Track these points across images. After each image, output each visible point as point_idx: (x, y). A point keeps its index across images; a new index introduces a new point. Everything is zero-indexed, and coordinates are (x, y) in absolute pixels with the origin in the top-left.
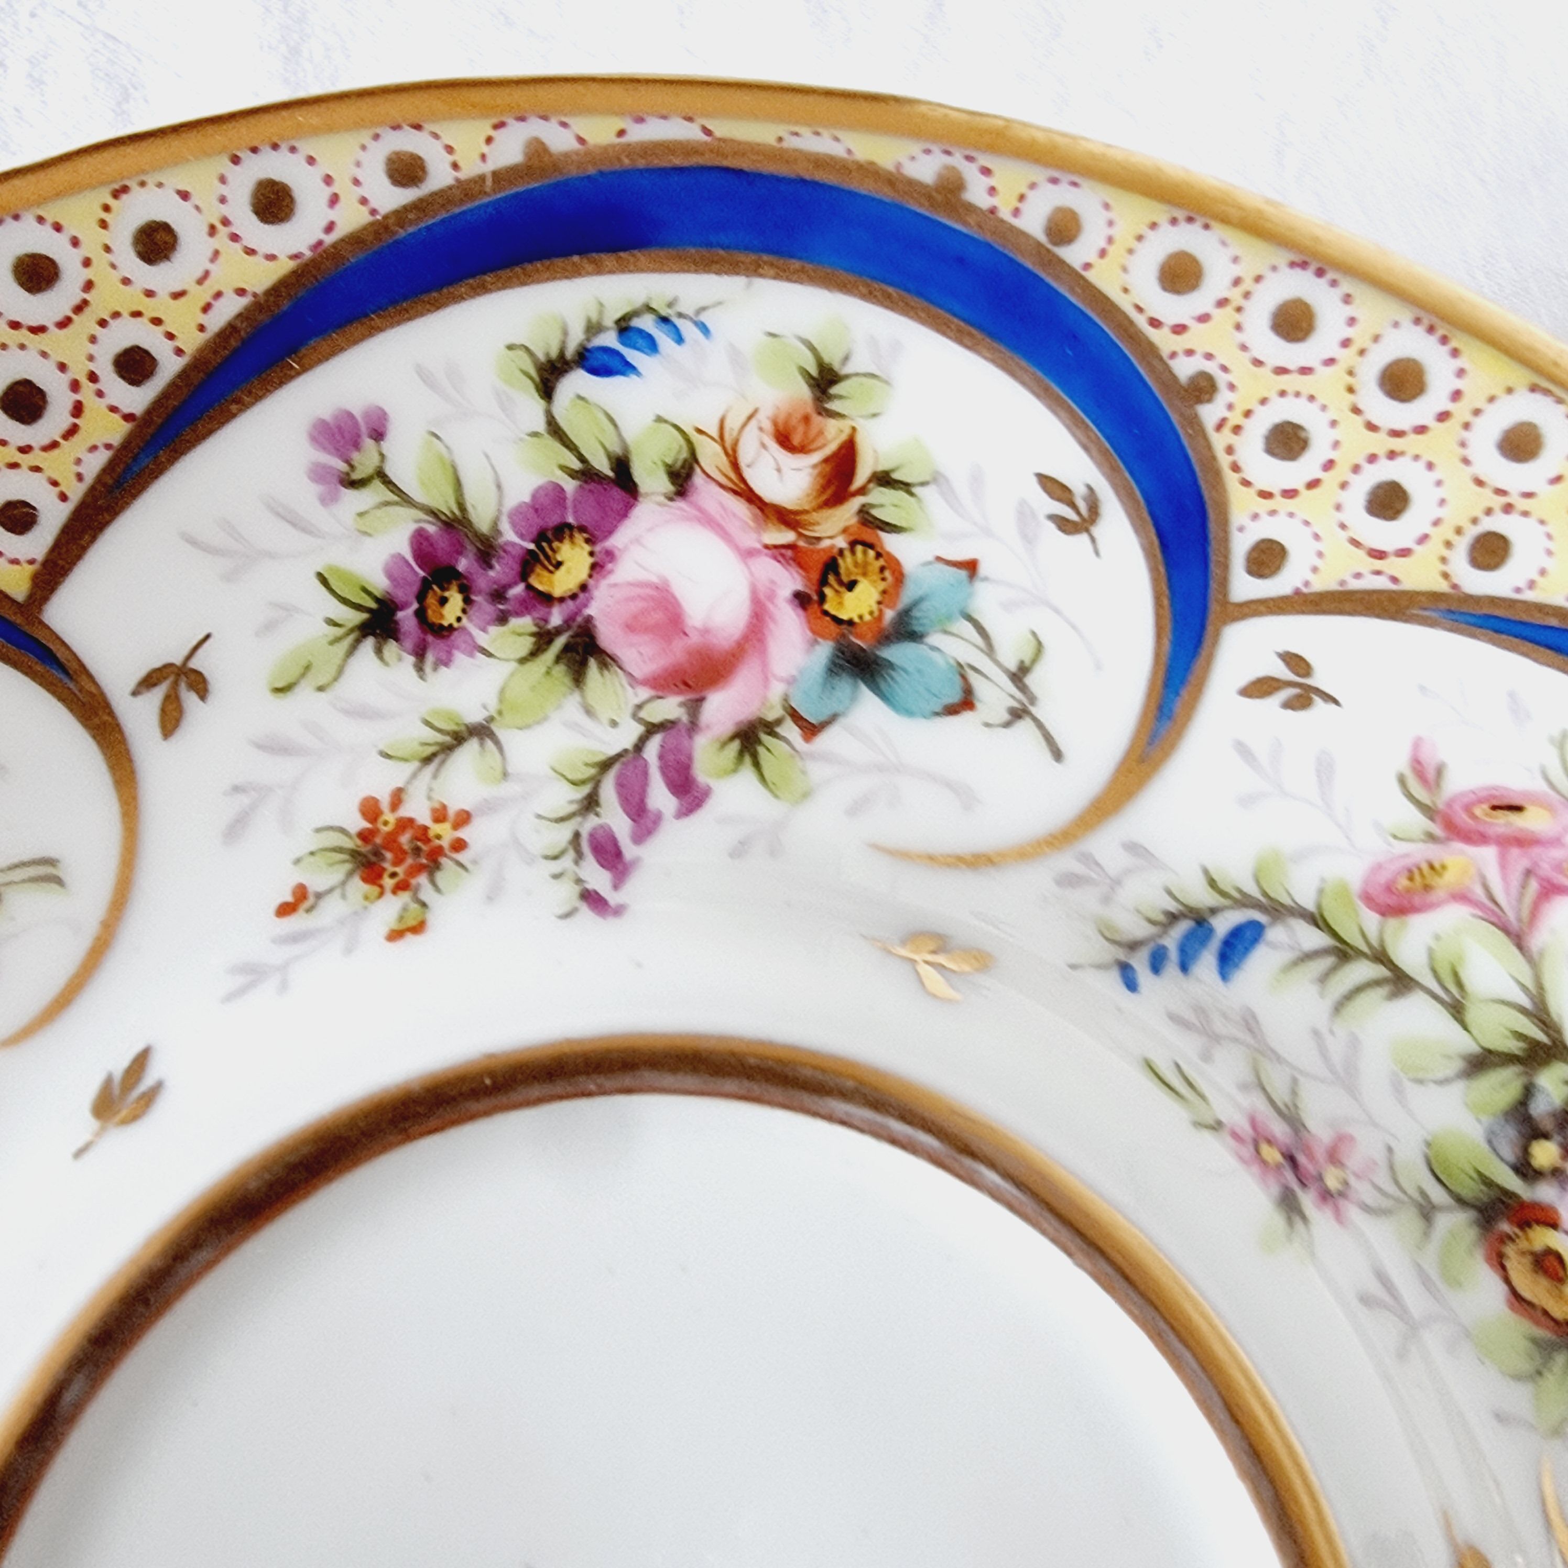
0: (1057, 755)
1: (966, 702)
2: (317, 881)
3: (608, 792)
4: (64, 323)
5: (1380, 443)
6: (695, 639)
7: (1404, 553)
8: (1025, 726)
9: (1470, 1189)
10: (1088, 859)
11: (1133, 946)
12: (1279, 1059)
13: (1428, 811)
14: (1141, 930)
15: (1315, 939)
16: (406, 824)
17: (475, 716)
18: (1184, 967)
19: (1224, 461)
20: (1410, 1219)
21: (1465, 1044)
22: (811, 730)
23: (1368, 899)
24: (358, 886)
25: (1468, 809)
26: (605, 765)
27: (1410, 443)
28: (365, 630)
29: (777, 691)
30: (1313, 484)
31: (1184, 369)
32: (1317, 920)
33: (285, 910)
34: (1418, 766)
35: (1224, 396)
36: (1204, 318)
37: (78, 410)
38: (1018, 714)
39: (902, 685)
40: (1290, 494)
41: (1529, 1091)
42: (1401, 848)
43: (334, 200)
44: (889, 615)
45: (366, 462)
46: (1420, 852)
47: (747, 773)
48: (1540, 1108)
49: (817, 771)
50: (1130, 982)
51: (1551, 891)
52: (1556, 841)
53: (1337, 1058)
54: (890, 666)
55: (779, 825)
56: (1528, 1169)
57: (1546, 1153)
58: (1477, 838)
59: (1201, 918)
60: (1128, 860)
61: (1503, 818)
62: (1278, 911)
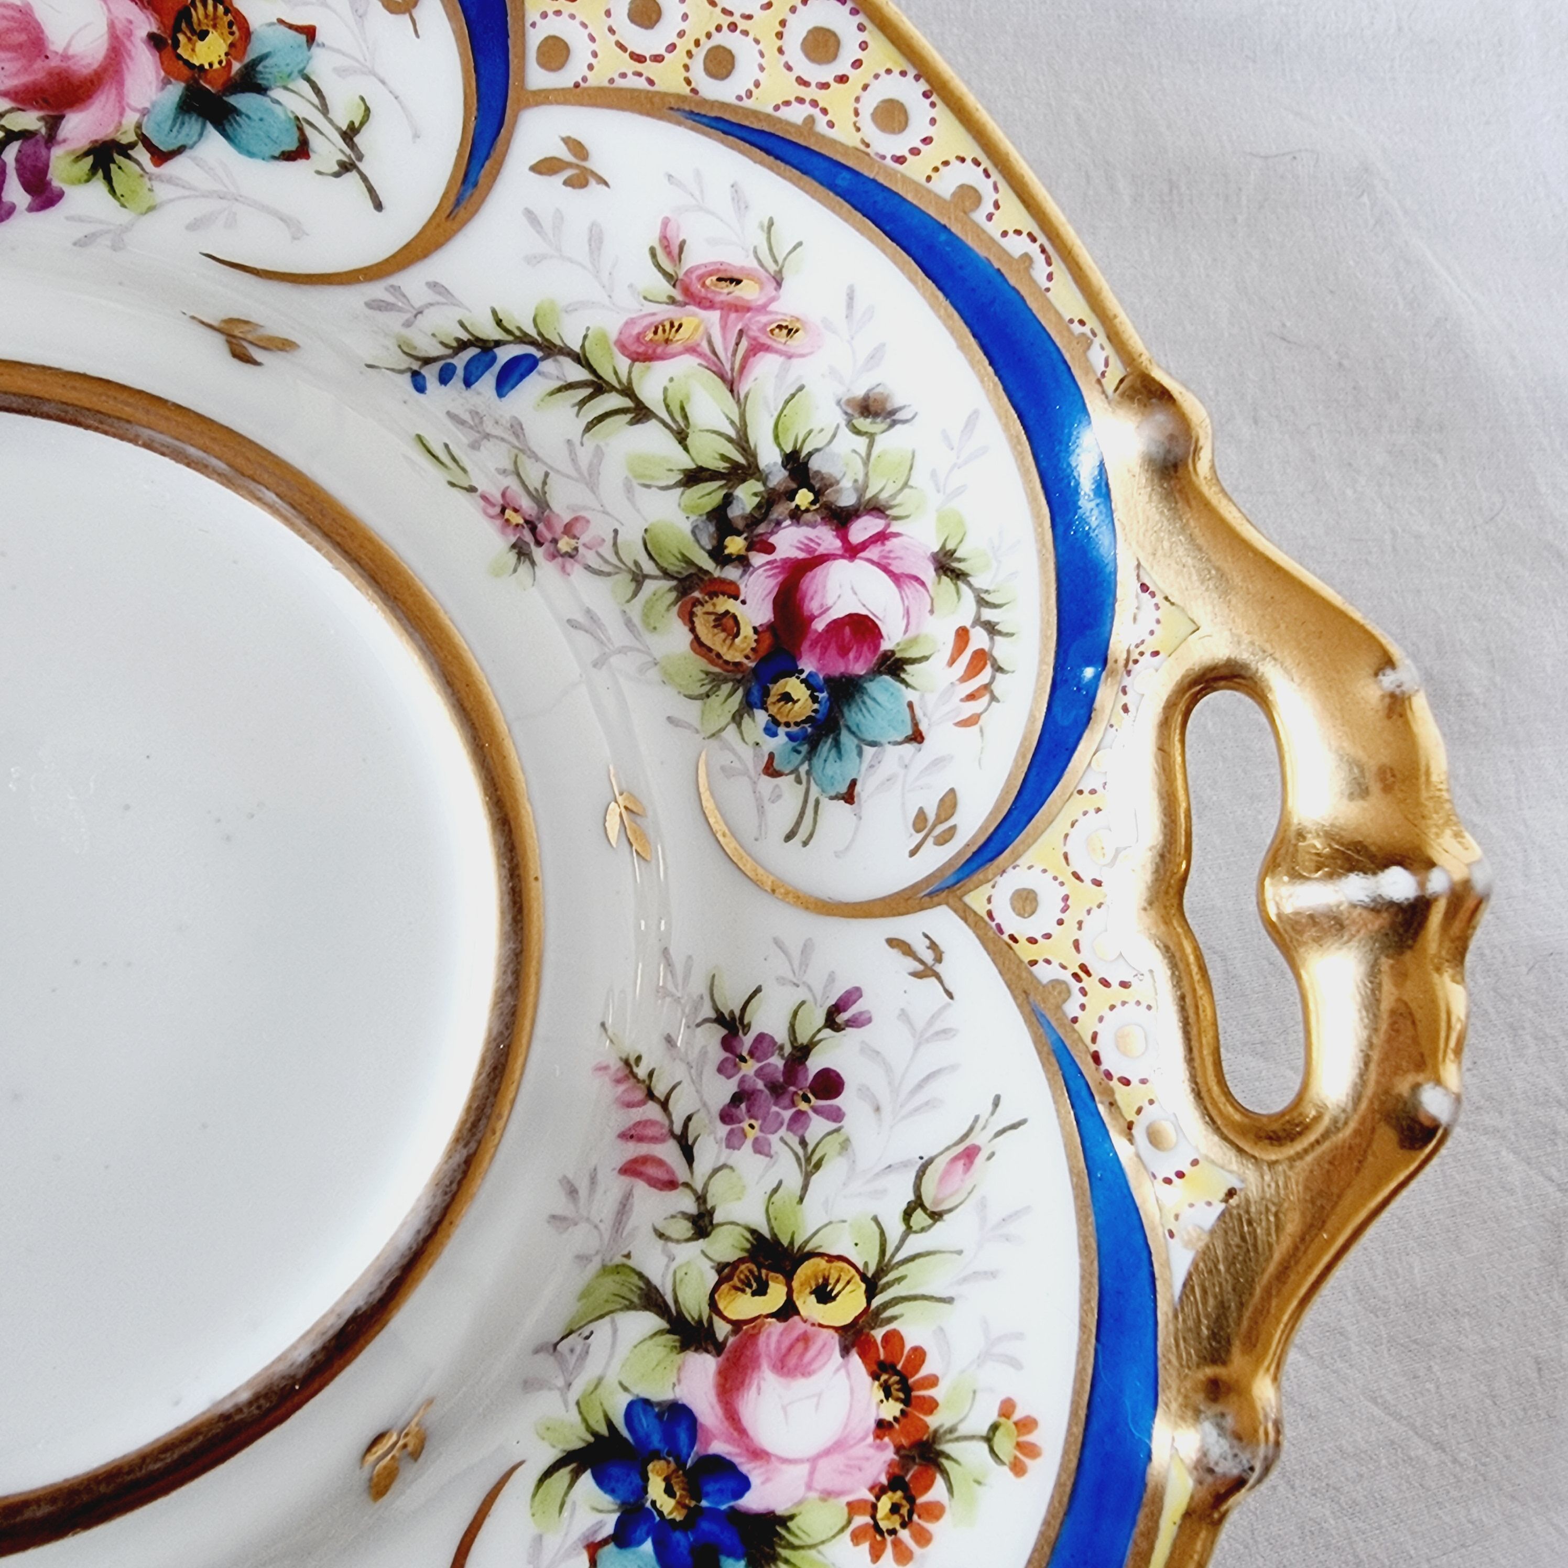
0: (379, 206)
1: (301, 151)
6: (54, 63)
7: (658, 59)
8: (350, 176)
9: (674, 565)
10: (395, 289)
11: (427, 361)
12: (537, 459)
13: (670, 279)
14: (435, 350)
15: (578, 373)
18: (468, 383)
20: (624, 582)
21: (685, 461)
22: (161, 157)
23: (623, 347)
25: (702, 278)
29: (131, 118)
32: (581, 359)
34: (665, 240)
38: (346, 167)
39: (246, 130)
41: (728, 500)
42: (650, 308)
44: (236, 66)
46: (666, 312)
47: (98, 186)
48: (735, 512)
49: (163, 192)
50: (420, 386)
51: (757, 348)
52: (763, 309)
53: (584, 463)
54: (235, 111)
55: (126, 229)
56: (719, 555)
57: (735, 545)
58: (707, 304)
59: (487, 347)
60: (430, 296)
61: (726, 288)
62: (551, 349)
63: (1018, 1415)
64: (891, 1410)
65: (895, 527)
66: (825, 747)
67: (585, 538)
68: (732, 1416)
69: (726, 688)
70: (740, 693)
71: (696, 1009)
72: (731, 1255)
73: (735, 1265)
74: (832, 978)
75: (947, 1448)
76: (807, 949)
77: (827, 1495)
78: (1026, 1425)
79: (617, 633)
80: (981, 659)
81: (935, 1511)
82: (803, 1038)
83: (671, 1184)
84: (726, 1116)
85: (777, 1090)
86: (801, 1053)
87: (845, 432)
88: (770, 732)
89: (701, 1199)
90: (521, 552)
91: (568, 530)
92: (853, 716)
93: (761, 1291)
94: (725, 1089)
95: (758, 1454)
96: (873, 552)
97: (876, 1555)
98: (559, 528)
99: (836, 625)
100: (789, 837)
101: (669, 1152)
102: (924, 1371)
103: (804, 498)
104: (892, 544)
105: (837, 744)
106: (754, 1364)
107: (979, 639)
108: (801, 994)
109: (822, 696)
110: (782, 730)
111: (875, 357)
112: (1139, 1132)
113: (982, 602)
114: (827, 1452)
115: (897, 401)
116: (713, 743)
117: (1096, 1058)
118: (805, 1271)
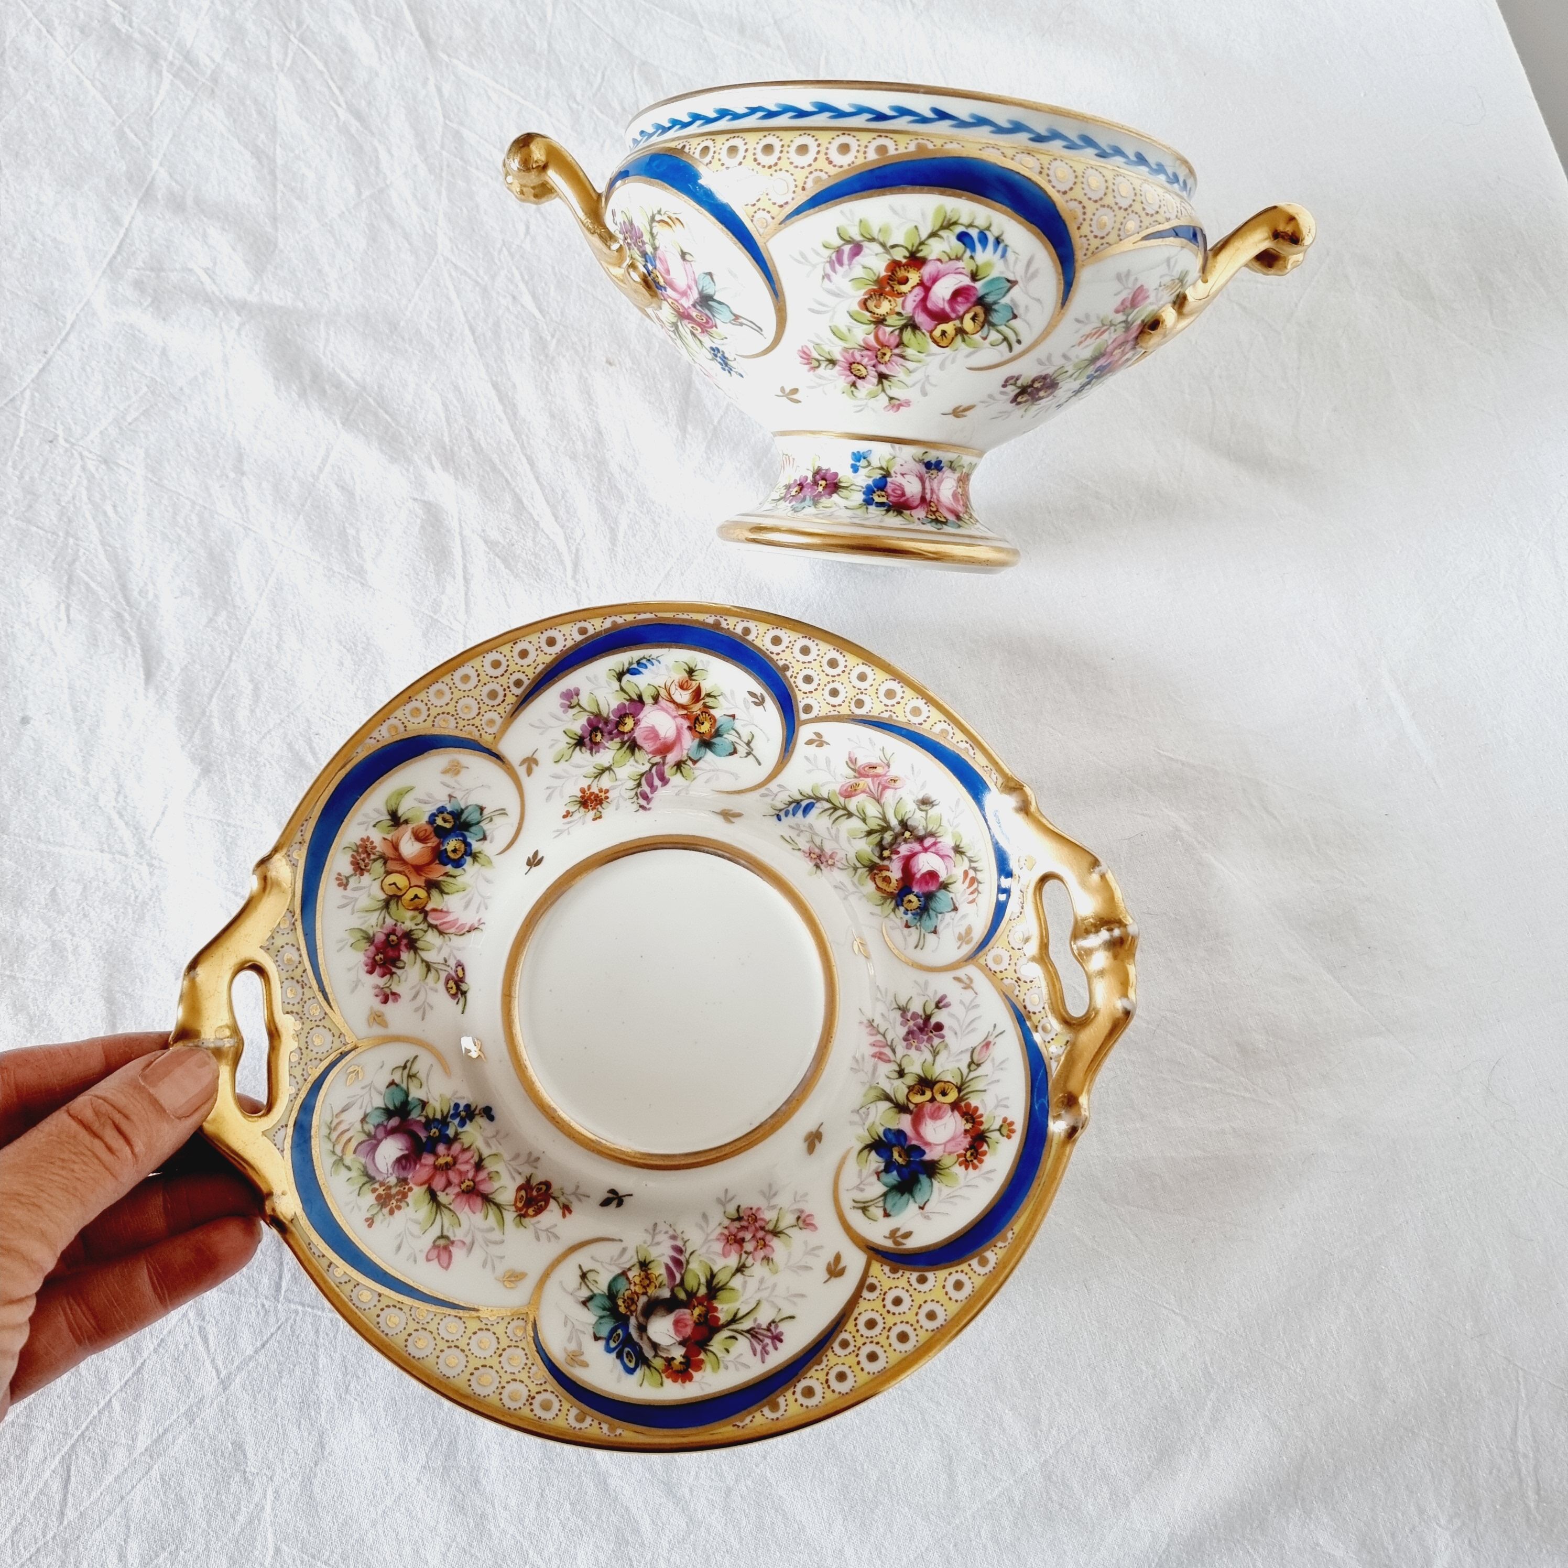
0: (760, 764)
1: (735, 752)
2: (572, 809)
3: (643, 782)
4: (502, 675)
5: (830, 679)
6: (662, 741)
7: (840, 705)
8: (751, 757)
9: (867, 863)
10: (768, 789)
11: (780, 810)
12: (817, 835)
13: (853, 770)
14: (783, 806)
15: (828, 805)
16: (592, 794)
17: (607, 765)
18: (794, 815)
19: (794, 685)
20: (851, 871)
21: (866, 828)
22: (695, 762)
23: (841, 794)
24: (582, 809)
25: (864, 768)
26: (642, 775)
27: (837, 678)
28: (576, 745)
29: (685, 752)
30: (816, 690)
31: (781, 663)
32: (828, 801)
33: (564, 817)
34: (851, 758)
35: (791, 669)
36: (784, 651)
37: (505, 695)
38: (748, 754)
39: (718, 748)
40: (811, 692)
41: (882, 839)
42: (848, 780)
43: (566, 640)
44: (713, 730)
45: (574, 701)
46: (853, 781)
47: (679, 774)
48: (885, 842)
49: (697, 772)
50: (779, 819)
51: (885, 788)
52: (885, 775)
53: (833, 835)
54: (714, 744)
55: (688, 787)
56: (882, 857)
57: (886, 853)
58: (867, 776)
59: (798, 802)
60: (778, 789)
61: (872, 770)
62: (818, 799)
63: (1009, 1121)
64: (969, 1126)
65: (939, 840)
66: (925, 916)
67: (837, 859)
68: (918, 1133)
69: (889, 901)
70: (894, 902)
71: (891, 1005)
72: (912, 1083)
73: (913, 1086)
74: (936, 992)
75: (988, 1134)
76: (926, 983)
77: (950, 1153)
78: (1012, 1124)
79: (850, 888)
80: (973, 880)
81: (984, 1153)
82: (928, 1012)
83: (889, 1061)
84: (905, 1039)
85: (921, 1030)
86: (928, 1018)
87: (917, 811)
88: (906, 913)
89: (900, 1065)
90: (817, 866)
91: (831, 857)
92: (933, 904)
93: (923, 1093)
94: (903, 1031)
95: (928, 1144)
96: (933, 849)
97: (967, 1168)
98: (828, 857)
99: (924, 876)
100: (916, 947)
101: (887, 1051)
102: (979, 1113)
103: (907, 834)
104: (939, 845)
105: (929, 915)
106: (923, 1116)
107: (972, 873)
108: (926, 998)
109: (922, 899)
110: (909, 912)
111: (923, 786)
112: (1040, 1029)
113: (971, 861)
114: (949, 1141)
115: (933, 799)
116: (886, 919)
117: (1025, 1007)
118: (937, 1087)
